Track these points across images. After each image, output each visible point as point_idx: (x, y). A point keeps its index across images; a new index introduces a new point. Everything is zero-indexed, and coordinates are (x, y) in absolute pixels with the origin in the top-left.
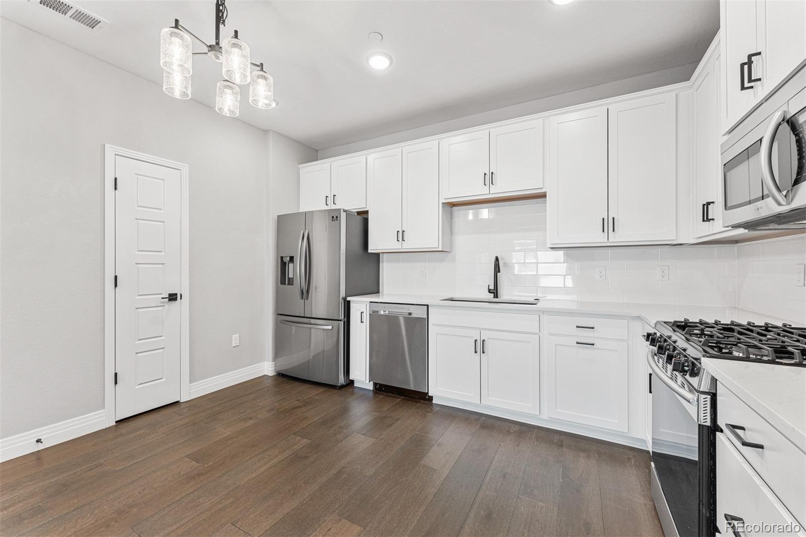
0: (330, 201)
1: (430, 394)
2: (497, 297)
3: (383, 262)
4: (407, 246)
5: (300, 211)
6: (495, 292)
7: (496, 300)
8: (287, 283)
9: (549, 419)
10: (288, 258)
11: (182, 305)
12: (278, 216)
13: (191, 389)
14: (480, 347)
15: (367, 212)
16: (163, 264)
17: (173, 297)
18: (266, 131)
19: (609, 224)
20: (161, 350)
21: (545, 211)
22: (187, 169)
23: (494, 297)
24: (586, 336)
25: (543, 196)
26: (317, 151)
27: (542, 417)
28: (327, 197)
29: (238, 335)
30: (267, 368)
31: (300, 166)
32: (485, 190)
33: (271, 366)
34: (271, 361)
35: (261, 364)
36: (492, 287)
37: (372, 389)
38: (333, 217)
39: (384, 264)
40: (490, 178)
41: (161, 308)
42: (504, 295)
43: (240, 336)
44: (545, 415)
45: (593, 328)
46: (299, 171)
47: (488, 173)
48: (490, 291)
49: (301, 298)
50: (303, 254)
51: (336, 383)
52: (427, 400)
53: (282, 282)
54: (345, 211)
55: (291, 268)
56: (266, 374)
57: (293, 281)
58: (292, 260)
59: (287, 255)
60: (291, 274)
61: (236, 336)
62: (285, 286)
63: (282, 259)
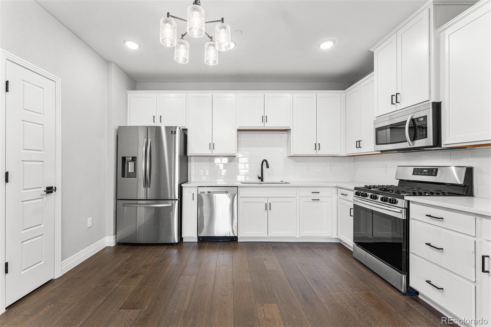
0: (157, 119)
2: (263, 181)
3: (191, 162)
4: (215, 152)
5: (128, 125)
6: (261, 178)
7: (262, 182)
8: (126, 176)
9: (300, 237)
10: (131, 158)
11: (56, 196)
12: (119, 126)
13: (62, 267)
14: (268, 207)
15: (186, 130)
16: (42, 161)
17: (50, 190)
18: (108, 61)
19: (317, 146)
20: (41, 237)
22: (60, 81)
23: (261, 181)
24: (316, 196)
26: (136, 82)
28: (154, 116)
29: (91, 218)
30: (110, 241)
32: (262, 125)
33: (113, 239)
34: (113, 235)
35: (104, 238)
36: (260, 176)
37: (197, 241)
38: (172, 132)
40: (264, 119)
41: (40, 200)
42: (265, 180)
43: (92, 218)
45: (319, 192)
46: (127, 95)
47: (264, 116)
48: (259, 178)
49: (145, 186)
50: (148, 155)
51: (173, 242)
52: (235, 241)
53: (123, 176)
54: (167, 128)
55: (131, 165)
56: (107, 245)
57: (134, 175)
58: (134, 159)
59: (129, 155)
60: (131, 169)
61: (90, 219)
62: (126, 179)
63: (124, 159)
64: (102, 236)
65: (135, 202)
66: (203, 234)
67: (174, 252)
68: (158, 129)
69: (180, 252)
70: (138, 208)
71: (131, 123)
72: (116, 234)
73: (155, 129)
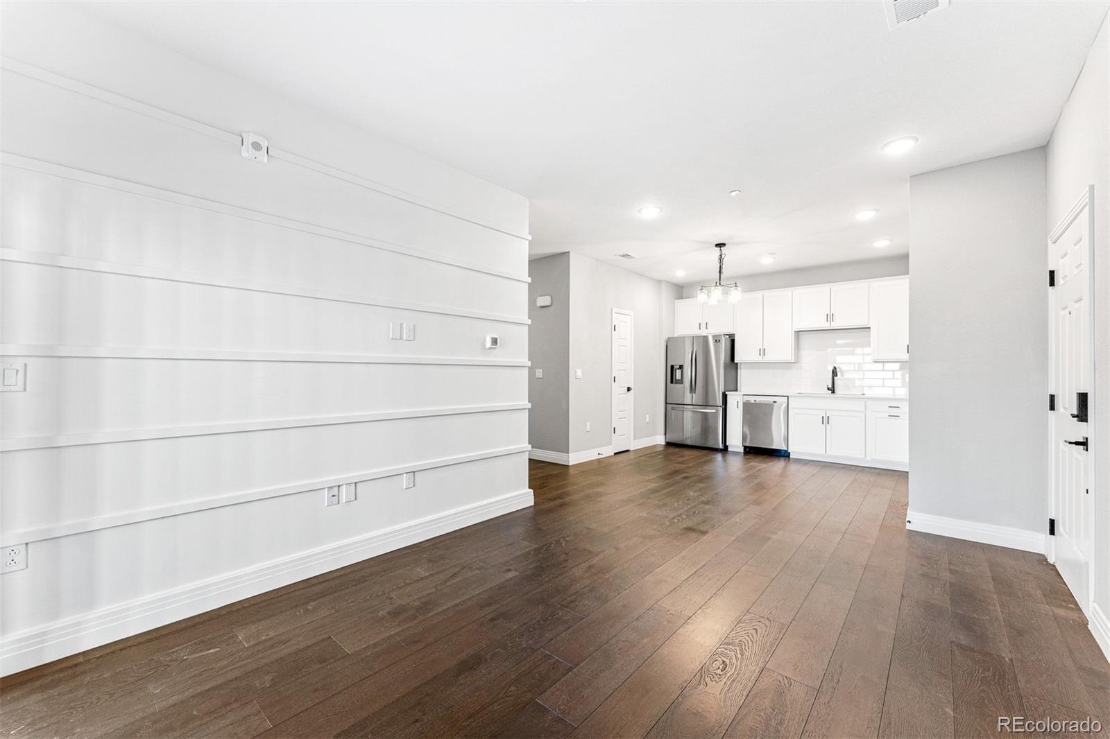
0: (703, 326)
1: (789, 451)
2: (834, 393)
3: (741, 369)
4: (766, 359)
5: (676, 336)
6: (832, 390)
8: (674, 383)
10: (679, 366)
11: (632, 395)
12: (667, 338)
14: (826, 420)
15: (734, 335)
17: (629, 389)
18: (660, 281)
20: (625, 419)
21: (870, 337)
23: (832, 393)
24: (894, 412)
25: (869, 328)
26: (682, 291)
27: (866, 459)
28: (700, 324)
29: (649, 415)
30: (660, 439)
31: (676, 301)
32: (827, 324)
33: (663, 438)
34: (663, 434)
35: (656, 436)
36: (830, 386)
37: (743, 450)
38: (716, 340)
39: (742, 370)
40: (830, 317)
41: (625, 395)
42: (837, 391)
44: (868, 458)
45: (899, 407)
46: (674, 305)
47: (829, 313)
48: (829, 389)
49: (691, 392)
50: (694, 361)
51: (718, 447)
52: (786, 457)
53: (672, 382)
54: (714, 336)
55: (678, 372)
56: (659, 443)
57: (681, 382)
58: (681, 367)
59: (677, 364)
60: (678, 377)
61: (647, 416)
62: (673, 385)
63: (672, 367)
64: (654, 434)
65: (682, 406)
66: (747, 444)
67: (719, 457)
68: (705, 338)
69: (724, 456)
70: (685, 412)
71: (678, 333)
72: (665, 435)
73: (702, 339)
